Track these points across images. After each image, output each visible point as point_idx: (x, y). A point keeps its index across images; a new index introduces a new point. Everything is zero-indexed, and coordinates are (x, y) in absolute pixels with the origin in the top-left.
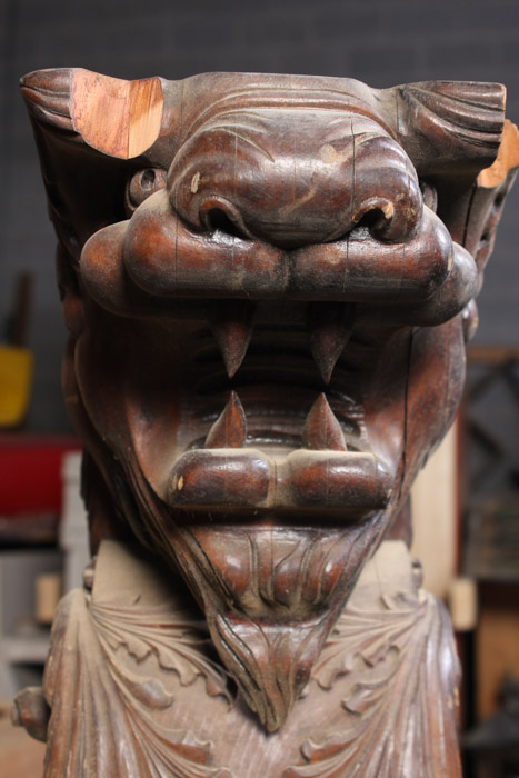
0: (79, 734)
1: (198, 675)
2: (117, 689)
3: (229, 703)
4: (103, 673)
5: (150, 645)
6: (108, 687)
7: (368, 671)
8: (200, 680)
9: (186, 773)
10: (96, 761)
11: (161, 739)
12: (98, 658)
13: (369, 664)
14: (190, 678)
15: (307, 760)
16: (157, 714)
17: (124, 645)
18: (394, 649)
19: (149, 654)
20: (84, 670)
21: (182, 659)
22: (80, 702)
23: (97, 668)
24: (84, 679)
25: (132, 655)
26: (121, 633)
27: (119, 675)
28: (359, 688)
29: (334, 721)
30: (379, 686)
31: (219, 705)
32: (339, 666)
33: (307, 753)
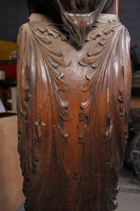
0: (26, 51)
1: (59, 36)
2: (36, 39)
3: (67, 42)
4: (33, 36)
5: (45, 29)
6: (34, 39)
7: (106, 36)
8: (59, 37)
9: (56, 59)
10: (31, 57)
11: (48, 51)
12: (31, 33)
13: (106, 34)
14: (57, 36)
15: (89, 56)
16: (47, 45)
17: (38, 29)
18: (113, 31)
19: (45, 31)
20: (27, 36)
21: (54, 32)
22: (26, 43)
23: (31, 35)
24: (28, 38)
25: (41, 31)
26: (37, 27)
27: (37, 36)
28: (103, 39)
29: (96, 47)
30: (109, 39)
31: (65, 43)
32: (98, 34)
33: (89, 54)
